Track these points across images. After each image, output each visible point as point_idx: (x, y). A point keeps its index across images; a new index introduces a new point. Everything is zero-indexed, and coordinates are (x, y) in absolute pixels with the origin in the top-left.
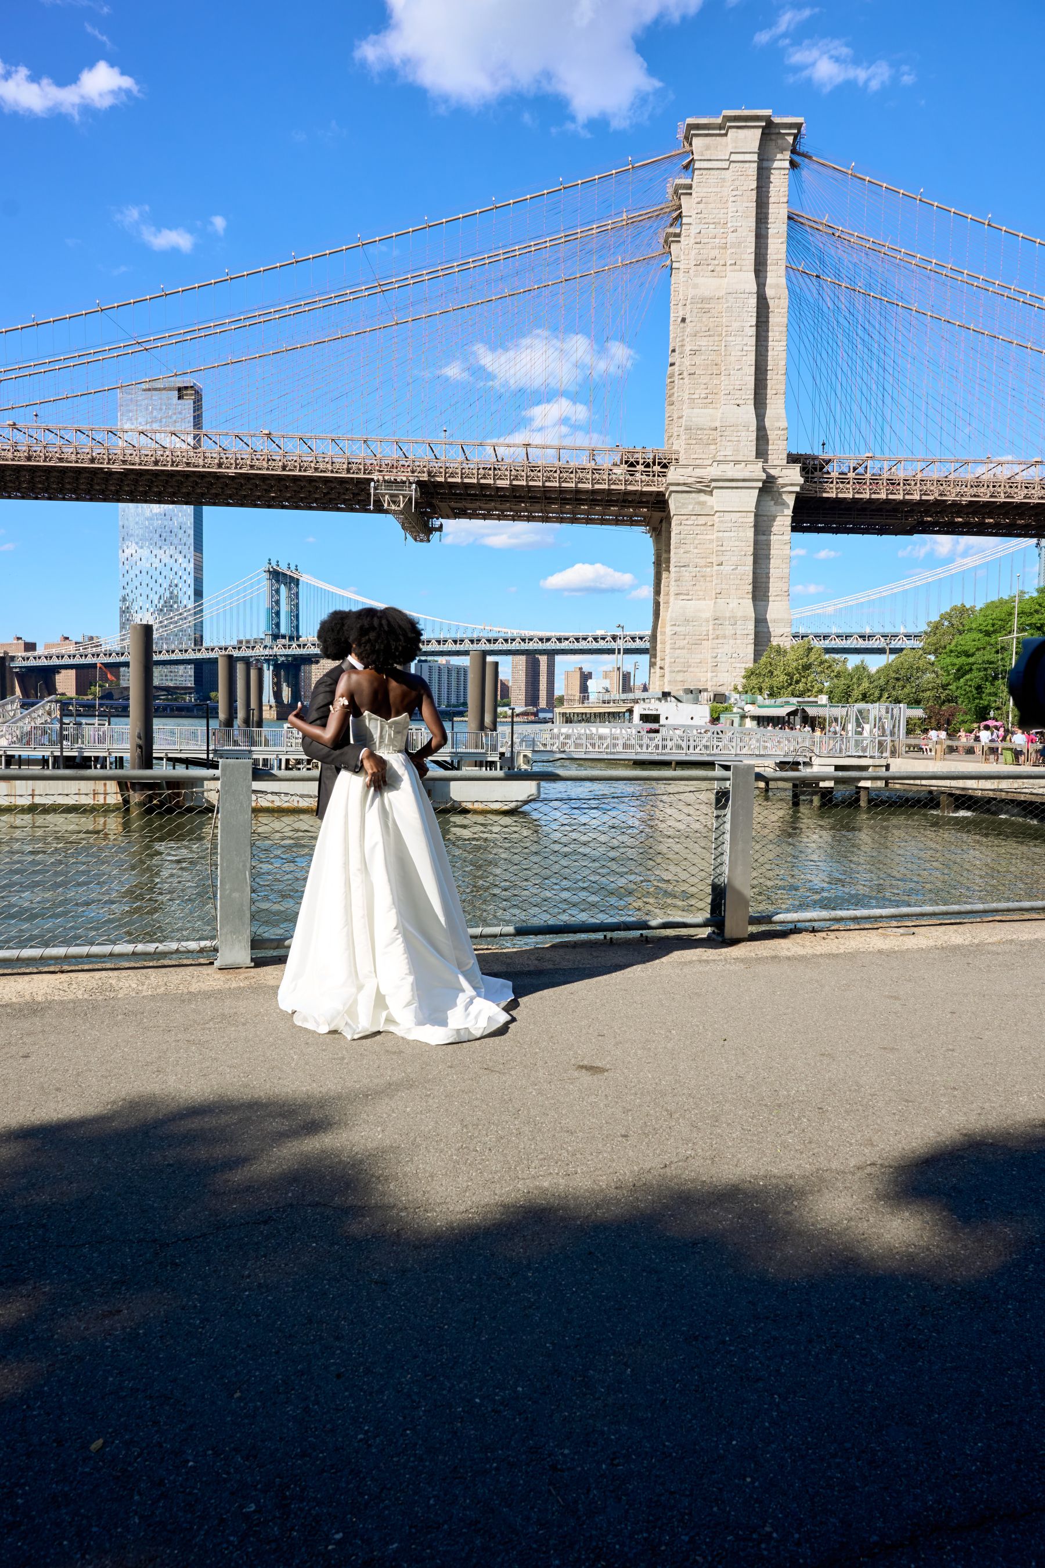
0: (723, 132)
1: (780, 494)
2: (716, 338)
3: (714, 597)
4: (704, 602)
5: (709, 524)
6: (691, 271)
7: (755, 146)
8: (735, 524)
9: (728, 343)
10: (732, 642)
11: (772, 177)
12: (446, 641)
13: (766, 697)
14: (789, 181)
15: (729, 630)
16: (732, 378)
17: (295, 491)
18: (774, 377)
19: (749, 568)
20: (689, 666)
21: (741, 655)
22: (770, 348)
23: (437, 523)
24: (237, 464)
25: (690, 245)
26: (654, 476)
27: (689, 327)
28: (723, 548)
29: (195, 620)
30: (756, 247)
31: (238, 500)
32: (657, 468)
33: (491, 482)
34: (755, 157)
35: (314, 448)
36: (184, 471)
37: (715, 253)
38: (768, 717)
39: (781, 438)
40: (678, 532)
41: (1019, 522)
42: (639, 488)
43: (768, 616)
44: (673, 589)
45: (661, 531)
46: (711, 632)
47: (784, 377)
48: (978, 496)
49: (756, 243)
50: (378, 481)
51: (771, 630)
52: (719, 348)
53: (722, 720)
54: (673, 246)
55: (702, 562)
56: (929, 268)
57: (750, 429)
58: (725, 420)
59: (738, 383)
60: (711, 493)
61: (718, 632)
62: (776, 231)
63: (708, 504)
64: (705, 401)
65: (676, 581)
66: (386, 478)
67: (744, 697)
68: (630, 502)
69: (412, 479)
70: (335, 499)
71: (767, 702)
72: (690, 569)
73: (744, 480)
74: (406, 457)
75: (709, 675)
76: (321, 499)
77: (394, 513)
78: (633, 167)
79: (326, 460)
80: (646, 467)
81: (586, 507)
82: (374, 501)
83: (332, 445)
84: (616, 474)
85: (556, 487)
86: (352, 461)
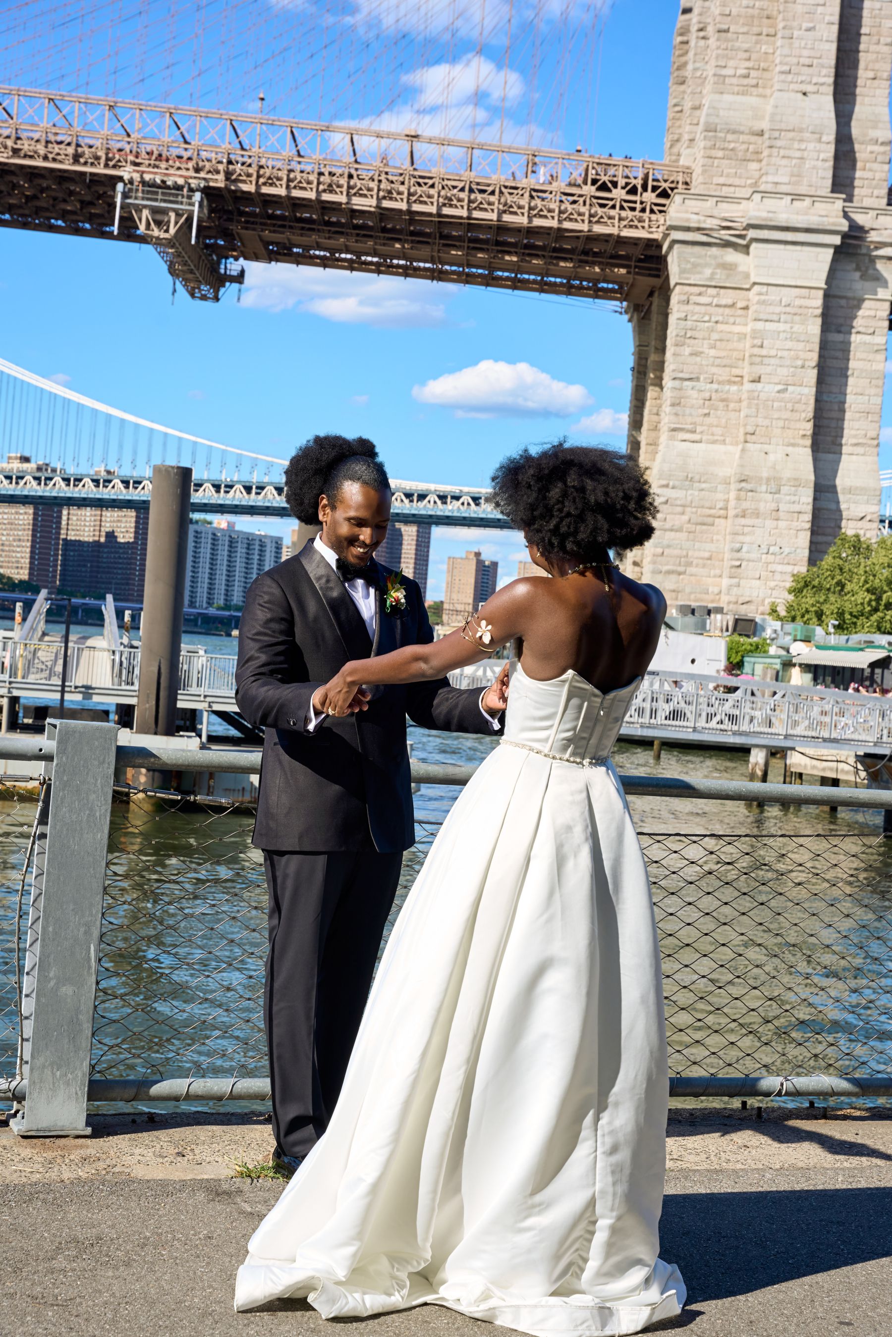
1: (873, 260)
3: (742, 438)
4: (722, 447)
5: (740, 304)
8: (788, 309)
10: (770, 524)
12: (231, 487)
13: (831, 630)
15: (766, 502)
16: (796, 43)
18: (873, 48)
19: (808, 391)
20: (690, 564)
21: (786, 550)
23: (233, 266)
26: (643, 210)
28: (764, 352)
32: (650, 197)
33: (343, 199)
35: (14, 113)
38: (834, 668)
39: (880, 158)
40: (683, 315)
42: (614, 231)
43: (839, 482)
44: (667, 420)
45: (649, 311)
46: (732, 504)
47: (888, 50)
50: (131, 182)
51: (843, 506)
53: (747, 668)
55: (723, 374)
57: (825, 138)
58: (778, 118)
59: (806, 53)
60: (746, 249)
61: (745, 505)
63: (741, 269)
64: (745, 81)
65: (673, 405)
66: (147, 177)
67: (789, 627)
68: (596, 254)
69: (194, 183)
70: (47, 210)
71: (833, 640)
72: (701, 385)
73: (808, 230)
74: (186, 142)
75: (725, 582)
76: (20, 207)
77: (157, 243)
79: (36, 136)
80: (628, 193)
81: (515, 259)
82: (121, 218)
83: (47, 109)
84: (574, 202)
85: (461, 218)
86: (84, 142)
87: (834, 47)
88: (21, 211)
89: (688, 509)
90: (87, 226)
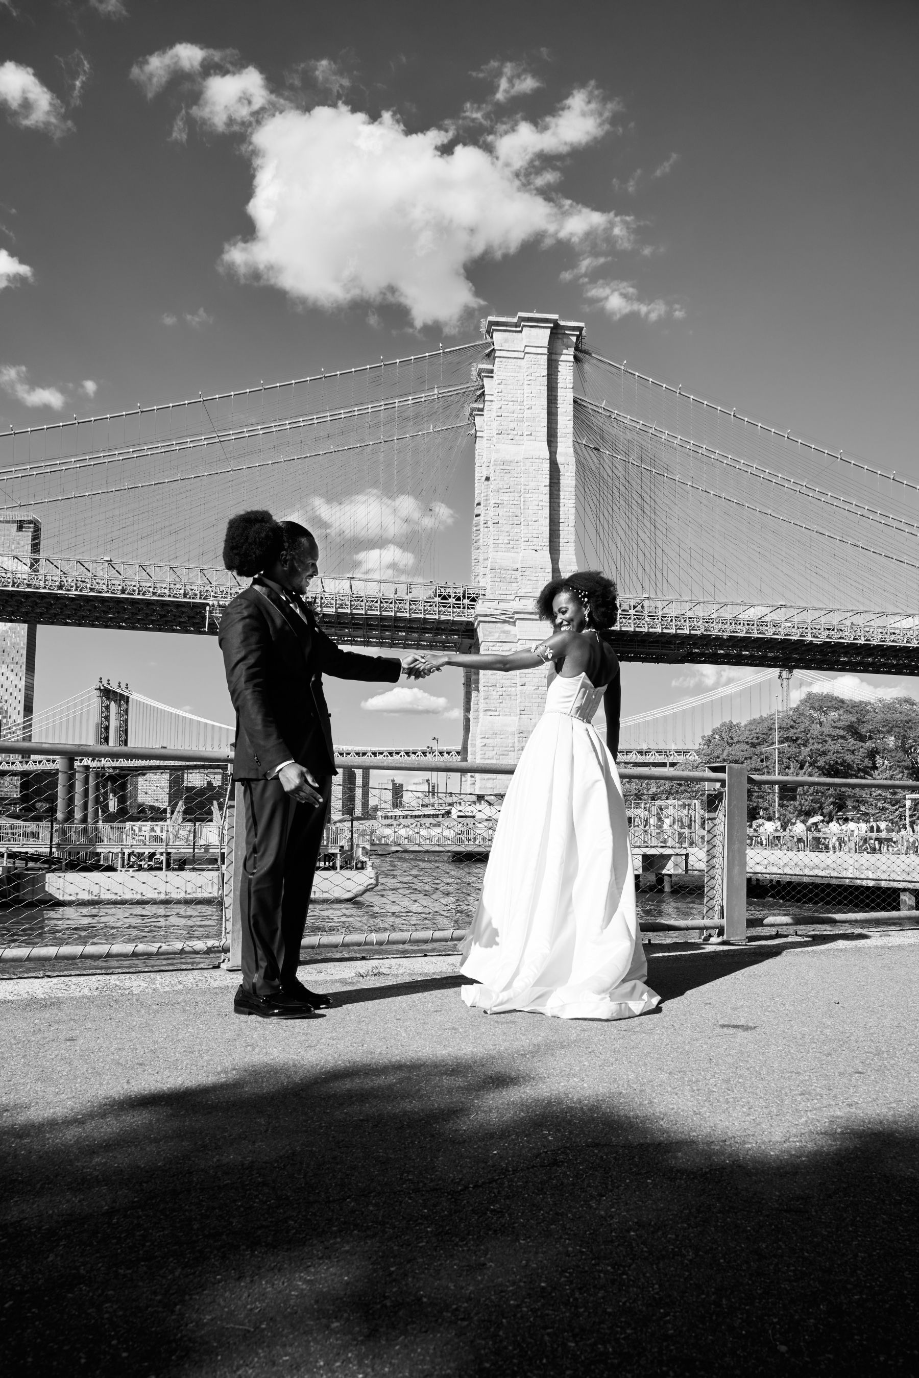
0: (519, 329)
2: (516, 495)
3: (519, 713)
4: (509, 718)
6: (493, 439)
7: (545, 342)
9: (526, 499)
11: (559, 367)
14: (574, 371)
16: (530, 528)
17: (132, 613)
18: (565, 528)
22: (561, 505)
24: (77, 587)
25: (493, 418)
26: (464, 608)
27: (493, 484)
29: (24, 734)
30: (548, 422)
31: (76, 620)
32: (466, 601)
34: (545, 351)
35: (152, 575)
36: (25, 592)
37: (512, 425)
41: (769, 654)
42: (451, 618)
44: (482, 706)
46: (516, 744)
47: (573, 529)
48: (736, 632)
49: (548, 419)
50: (213, 606)
52: (518, 503)
54: (477, 419)
55: (508, 683)
56: (688, 447)
57: (547, 571)
58: (524, 562)
59: (535, 532)
60: (514, 623)
62: (564, 411)
63: (512, 633)
64: (508, 546)
65: (484, 699)
66: (221, 603)
68: (443, 630)
70: (171, 621)
72: (497, 689)
76: (157, 621)
78: (443, 352)
79: (164, 586)
80: (456, 600)
81: (404, 634)
82: (209, 624)
83: (170, 573)
84: (431, 606)
85: (377, 615)
86: (188, 587)
87: (548, 528)
88: (158, 623)
89: (496, 748)
90: (192, 629)
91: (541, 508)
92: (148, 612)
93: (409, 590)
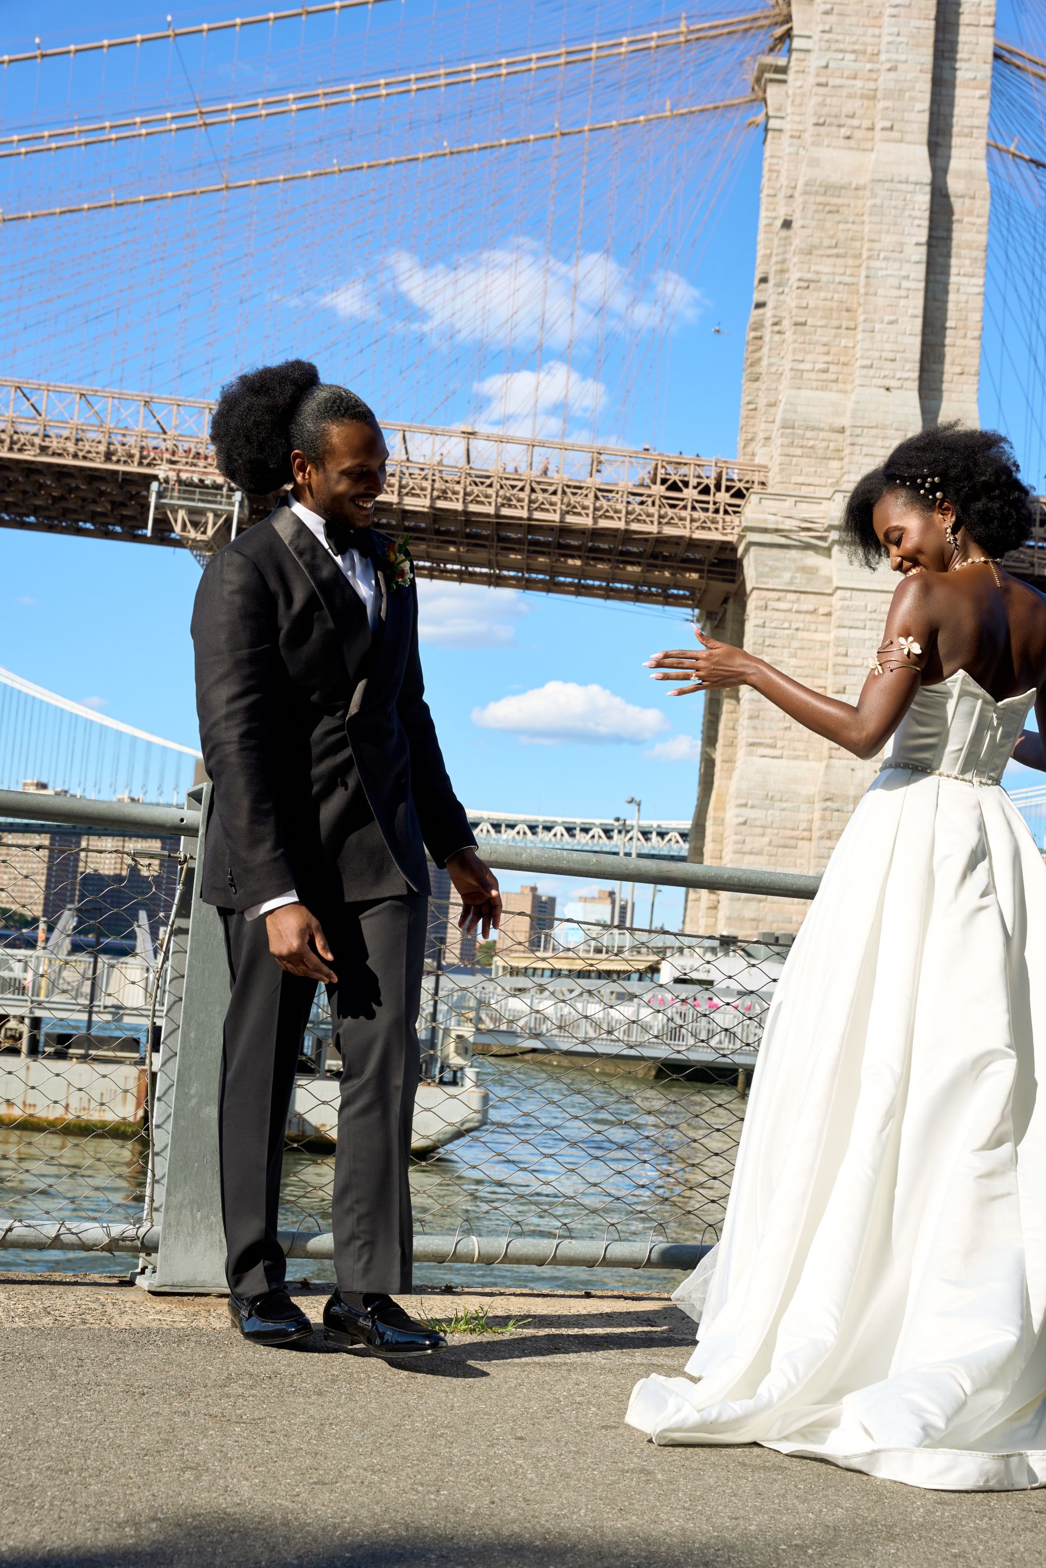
2: (850, 262)
3: (826, 754)
4: (804, 764)
5: (822, 611)
6: (804, 136)
8: (874, 616)
9: (872, 273)
16: (877, 337)
18: (959, 342)
22: (952, 288)
25: (806, 88)
26: (717, 511)
27: (798, 237)
28: (848, 661)
32: (723, 497)
35: (42, 408)
37: (855, 105)
40: (761, 622)
42: (685, 533)
44: (744, 734)
45: (722, 620)
46: (816, 824)
47: (976, 344)
49: (934, 94)
50: (167, 481)
52: (854, 280)
54: (772, 90)
58: (860, 414)
59: (888, 346)
60: (827, 552)
61: (831, 826)
62: (970, 75)
63: (822, 572)
64: (824, 376)
65: (751, 718)
66: (184, 476)
68: (665, 558)
70: (75, 511)
76: (46, 509)
77: (194, 546)
79: (66, 433)
80: (701, 492)
81: (578, 563)
82: (155, 520)
83: (78, 405)
84: (642, 503)
85: (521, 519)
86: (117, 439)
87: (918, 340)
88: (47, 513)
89: (769, 831)
90: (118, 529)
91: (904, 293)
92: (28, 488)
93: (597, 465)
